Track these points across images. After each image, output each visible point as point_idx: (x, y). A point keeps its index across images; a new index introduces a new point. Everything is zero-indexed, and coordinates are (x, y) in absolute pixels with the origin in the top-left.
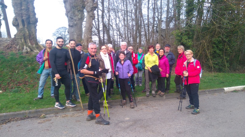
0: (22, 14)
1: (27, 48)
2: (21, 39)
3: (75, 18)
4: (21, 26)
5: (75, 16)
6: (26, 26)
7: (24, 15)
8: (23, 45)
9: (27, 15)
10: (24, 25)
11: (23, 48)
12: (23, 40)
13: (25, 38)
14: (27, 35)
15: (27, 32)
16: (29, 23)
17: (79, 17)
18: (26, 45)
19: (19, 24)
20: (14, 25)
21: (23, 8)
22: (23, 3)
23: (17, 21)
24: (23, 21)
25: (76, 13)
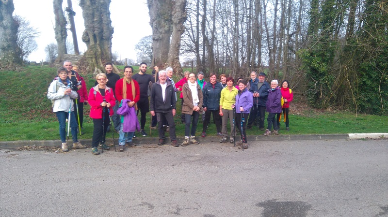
0: (93, 27)
1: (99, 69)
2: (92, 58)
3: (161, 30)
4: (92, 43)
5: (160, 28)
6: (98, 42)
7: (96, 29)
8: (94, 66)
9: (99, 28)
10: (95, 41)
11: (94, 70)
12: (94, 60)
13: (96, 57)
14: (99, 54)
15: (100, 50)
16: (102, 39)
17: (166, 28)
18: (97, 66)
19: (90, 40)
20: (84, 40)
21: (95, 20)
22: (96, 13)
23: (88, 35)
24: (95, 36)
25: (163, 23)
